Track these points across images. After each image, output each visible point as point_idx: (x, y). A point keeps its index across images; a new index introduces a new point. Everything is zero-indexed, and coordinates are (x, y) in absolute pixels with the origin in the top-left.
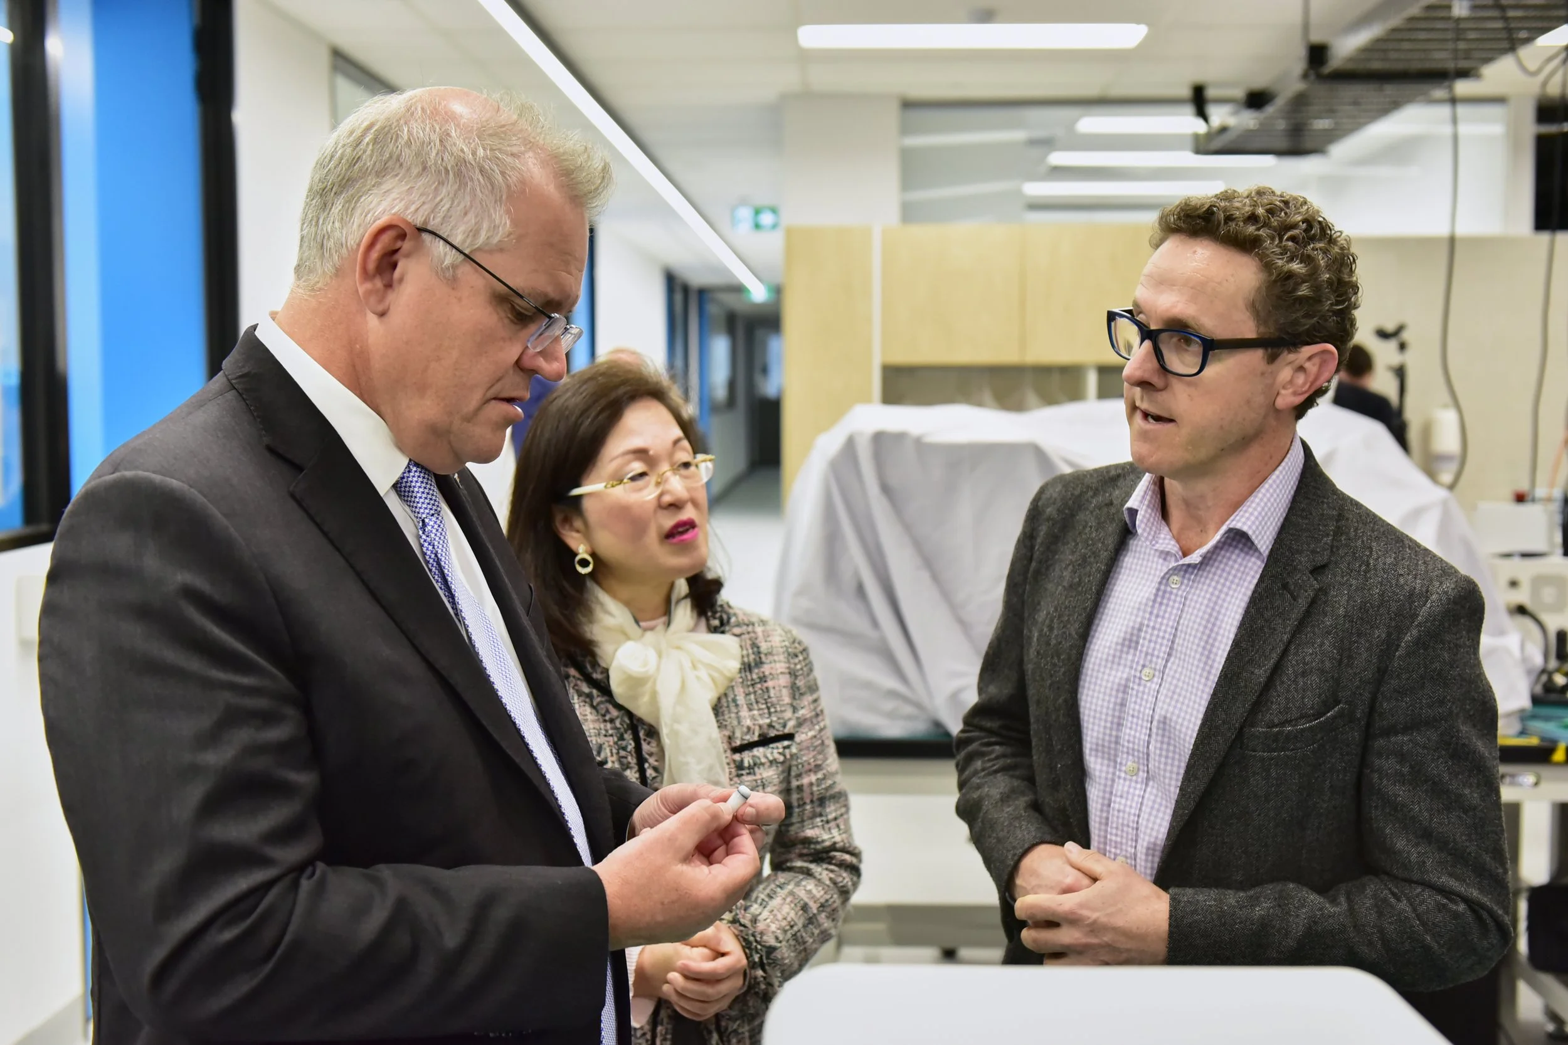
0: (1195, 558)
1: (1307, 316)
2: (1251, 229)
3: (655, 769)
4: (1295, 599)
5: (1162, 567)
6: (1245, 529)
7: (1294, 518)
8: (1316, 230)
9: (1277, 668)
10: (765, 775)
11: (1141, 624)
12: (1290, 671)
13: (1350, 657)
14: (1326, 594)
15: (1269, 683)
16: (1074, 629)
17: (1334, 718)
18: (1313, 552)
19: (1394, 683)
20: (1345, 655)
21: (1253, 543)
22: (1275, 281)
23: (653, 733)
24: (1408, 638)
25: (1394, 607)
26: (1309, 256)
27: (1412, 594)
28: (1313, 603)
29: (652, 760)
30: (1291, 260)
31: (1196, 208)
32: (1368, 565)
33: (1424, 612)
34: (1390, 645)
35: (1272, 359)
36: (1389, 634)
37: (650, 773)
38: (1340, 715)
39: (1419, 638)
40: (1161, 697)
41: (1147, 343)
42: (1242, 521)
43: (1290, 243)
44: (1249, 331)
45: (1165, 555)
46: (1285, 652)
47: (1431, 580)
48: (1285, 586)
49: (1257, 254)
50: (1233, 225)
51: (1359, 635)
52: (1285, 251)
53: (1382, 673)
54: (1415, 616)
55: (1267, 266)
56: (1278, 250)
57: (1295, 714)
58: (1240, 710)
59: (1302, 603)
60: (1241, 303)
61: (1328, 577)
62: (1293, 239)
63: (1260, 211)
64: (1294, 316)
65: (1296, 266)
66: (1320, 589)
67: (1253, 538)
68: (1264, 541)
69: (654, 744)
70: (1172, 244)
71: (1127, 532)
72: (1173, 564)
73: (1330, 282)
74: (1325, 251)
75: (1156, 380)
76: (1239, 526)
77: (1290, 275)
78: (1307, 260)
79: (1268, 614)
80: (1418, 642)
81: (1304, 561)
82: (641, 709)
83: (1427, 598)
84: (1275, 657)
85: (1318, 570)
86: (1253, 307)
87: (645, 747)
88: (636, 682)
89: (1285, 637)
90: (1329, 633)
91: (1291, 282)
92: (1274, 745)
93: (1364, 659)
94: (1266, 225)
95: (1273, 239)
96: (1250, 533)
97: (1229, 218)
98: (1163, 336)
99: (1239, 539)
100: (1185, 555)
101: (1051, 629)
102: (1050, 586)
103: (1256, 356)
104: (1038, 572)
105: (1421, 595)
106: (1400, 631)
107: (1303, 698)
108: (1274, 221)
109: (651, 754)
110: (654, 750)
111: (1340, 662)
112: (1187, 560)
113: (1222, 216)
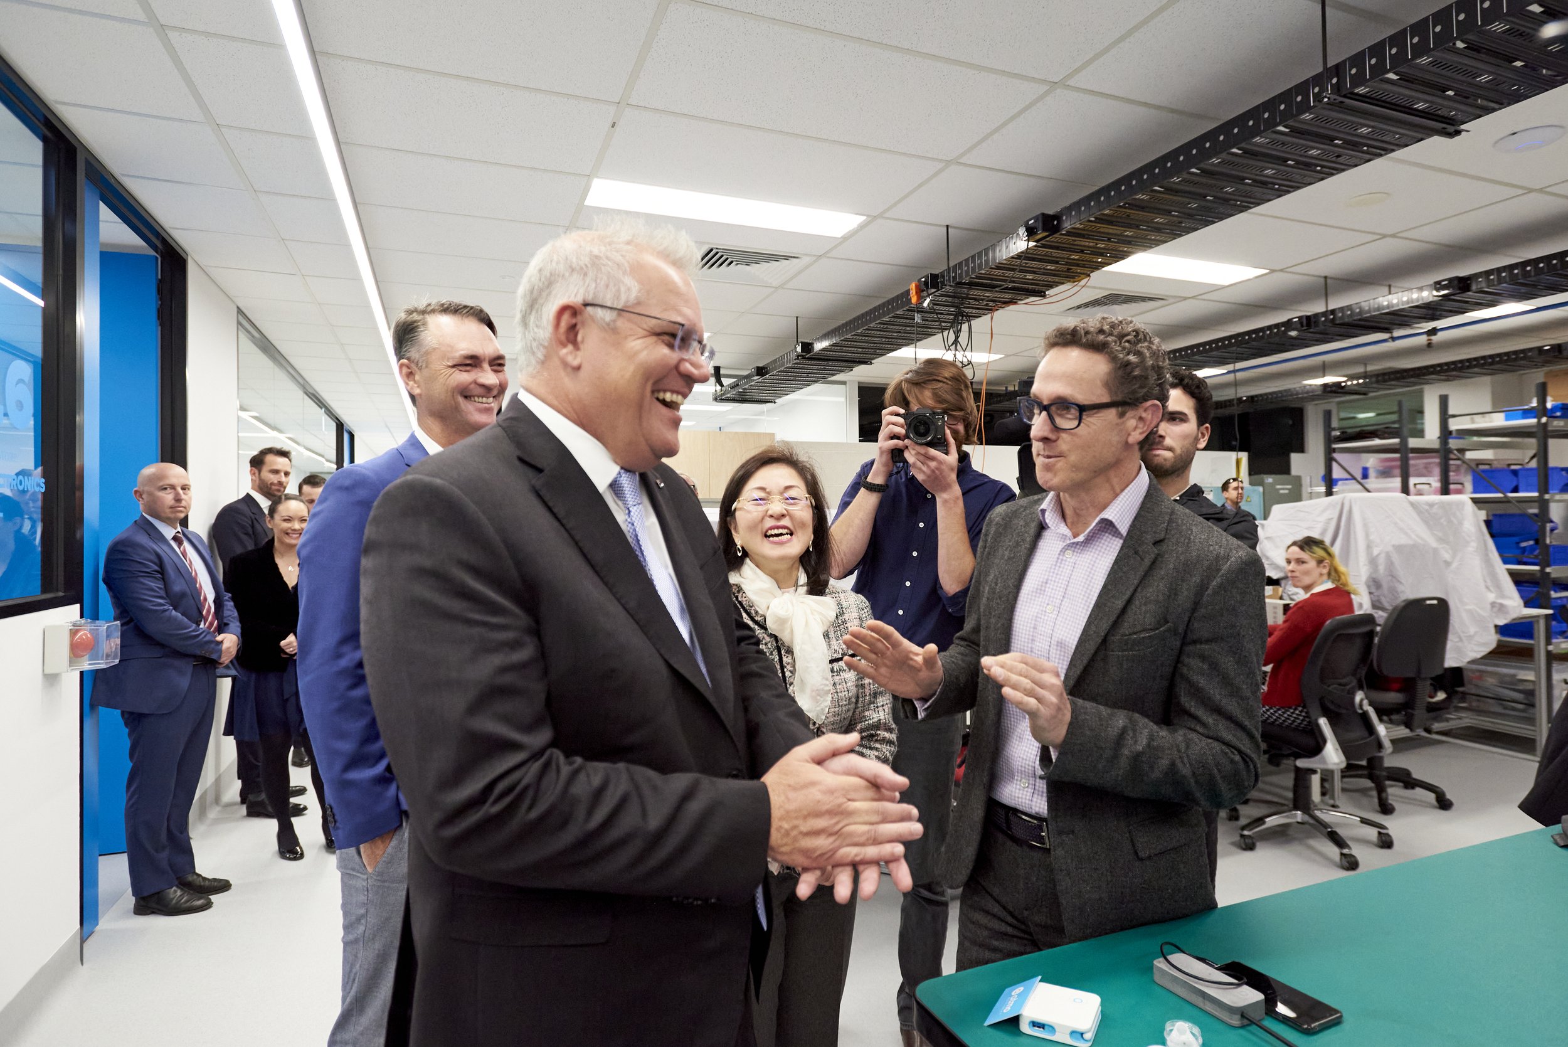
0: (1081, 538)
1: (1141, 387)
2: (1101, 337)
3: (791, 672)
4: (1142, 559)
5: (1061, 545)
6: (1110, 518)
7: (1142, 513)
8: (1141, 336)
9: (1129, 601)
10: (846, 676)
11: (1047, 580)
12: (1137, 602)
13: (1176, 594)
14: (1162, 557)
15: (1124, 610)
16: (1011, 583)
17: (1165, 631)
18: (1155, 532)
19: (1203, 611)
20: (1173, 592)
21: (1117, 529)
22: (1119, 368)
23: (790, 651)
24: (1214, 583)
25: (1206, 563)
26: (1139, 351)
27: (1218, 556)
28: (1154, 562)
29: (788, 667)
30: (1128, 354)
31: (1066, 329)
32: (1190, 539)
33: (1225, 567)
34: (1202, 588)
35: (1122, 415)
36: (1202, 580)
37: (788, 674)
38: (1169, 630)
39: (1222, 584)
40: (1058, 622)
41: (1044, 413)
42: (1109, 514)
43: (1127, 344)
44: (1106, 399)
45: (1064, 537)
46: (1135, 590)
47: (1231, 550)
48: (1136, 553)
49: (1107, 353)
50: (1089, 337)
51: (1183, 581)
52: (1124, 348)
53: (1196, 605)
54: (1219, 570)
55: (1113, 358)
56: (1119, 348)
57: (1139, 628)
58: (1105, 625)
59: (1147, 562)
60: (1099, 383)
61: (1164, 547)
62: (1128, 341)
63: (1106, 327)
64: (1134, 387)
65: (1132, 358)
66: (1158, 555)
67: (1116, 524)
68: (1124, 528)
69: (790, 657)
70: (1054, 352)
71: (1042, 527)
72: (1068, 542)
73: (1153, 367)
74: (1149, 348)
75: (1052, 436)
76: (1106, 517)
77: (1128, 364)
78: (1138, 353)
79: (1125, 569)
80: (1221, 586)
81: (1149, 538)
82: (784, 636)
83: (1228, 560)
84: (1128, 593)
85: (1157, 543)
86: (1106, 385)
87: (784, 659)
88: (783, 621)
89: (1136, 582)
90: (1163, 579)
91: (1129, 367)
92: (1125, 648)
93: (1185, 594)
94: (1111, 334)
95: (1116, 342)
96: (1114, 521)
97: (1087, 333)
98: (1053, 408)
99: (1107, 526)
100: (1075, 537)
101: (996, 584)
102: (997, 561)
103: (1111, 413)
104: (989, 553)
105: (1224, 558)
106: (1210, 578)
107: (1144, 618)
108: (1116, 332)
109: (788, 664)
110: (790, 661)
111: (1169, 597)
112: (1076, 540)
113: (1083, 332)
